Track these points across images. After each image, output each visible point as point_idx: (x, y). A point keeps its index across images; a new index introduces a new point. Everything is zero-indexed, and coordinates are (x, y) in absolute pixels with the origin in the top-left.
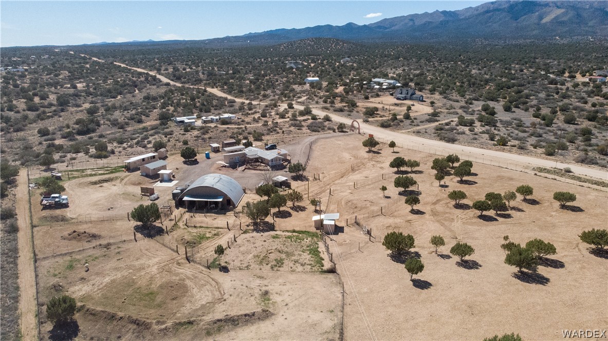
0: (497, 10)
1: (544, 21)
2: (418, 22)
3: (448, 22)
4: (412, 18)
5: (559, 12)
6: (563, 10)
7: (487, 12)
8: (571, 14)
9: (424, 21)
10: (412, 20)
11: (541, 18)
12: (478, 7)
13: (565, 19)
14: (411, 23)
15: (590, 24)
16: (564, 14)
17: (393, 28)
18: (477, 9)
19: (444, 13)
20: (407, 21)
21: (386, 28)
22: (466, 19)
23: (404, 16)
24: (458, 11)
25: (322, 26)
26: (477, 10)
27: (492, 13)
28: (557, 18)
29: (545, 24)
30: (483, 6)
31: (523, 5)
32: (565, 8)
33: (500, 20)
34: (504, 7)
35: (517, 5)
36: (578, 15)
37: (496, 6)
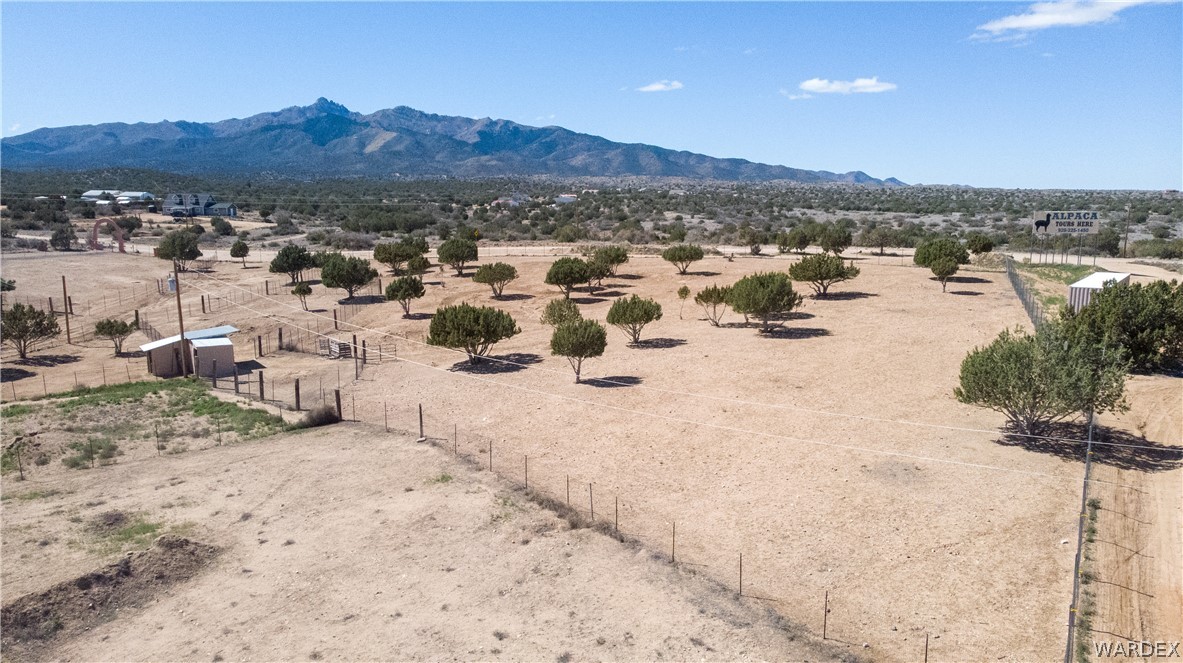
0: (282, 126)
1: (369, 149)
2: (127, 140)
3: (195, 141)
4: (113, 131)
5: (390, 136)
6: (394, 134)
7: (267, 129)
8: (407, 141)
9: (140, 139)
10: (110, 134)
11: (362, 145)
12: (249, 119)
13: (400, 147)
14: (110, 141)
15: (438, 157)
16: (398, 140)
17: (68, 149)
18: (248, 122)
19: (182, 125)
20: (99, 136)
21: (52, 149)
22: (229, 139)
23: (89, 126)
24: (212, 124)
26: (249, 125)
27: (278, 131)
28: (386, 146)
29: (372, 154)
30: (257, 118)
31: (329, 121)
32: (397, 131)
33: (295, 143)
34: (296, 122)
35: (318, 120)
36: (418, 143)
37: (281, 119)
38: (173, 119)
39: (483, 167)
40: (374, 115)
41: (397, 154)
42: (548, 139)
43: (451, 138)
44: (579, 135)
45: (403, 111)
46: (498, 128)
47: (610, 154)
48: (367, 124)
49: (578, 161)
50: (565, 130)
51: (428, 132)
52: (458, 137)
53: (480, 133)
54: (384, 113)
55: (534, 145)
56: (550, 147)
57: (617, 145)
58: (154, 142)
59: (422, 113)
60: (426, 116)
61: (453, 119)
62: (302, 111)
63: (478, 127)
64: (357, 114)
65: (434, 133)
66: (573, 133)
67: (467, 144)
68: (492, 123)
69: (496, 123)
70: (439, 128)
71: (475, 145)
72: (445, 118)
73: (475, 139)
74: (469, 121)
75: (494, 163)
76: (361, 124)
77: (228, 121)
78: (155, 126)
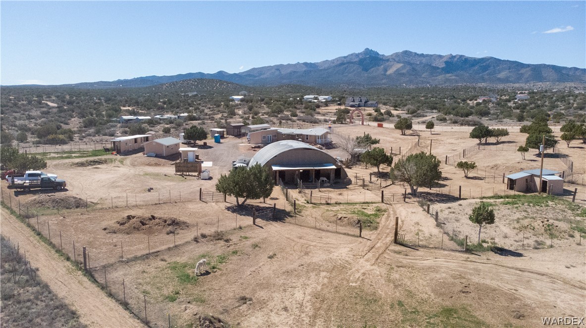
0: (349, 63)
1: (389, 73)
2: (284, 72)
3: (310, 71)
4: (278, 68)
5: (399, 65)
6: (402, 65)
7: (342, 64)
8: (408, 68)
9: (289, 70)
10: (278, 69)
11: (386, 70)
12: (334, 60)
13: (404, 71)
14: (277, 73)
15: (423, 76)
16: (403, 68)
17: (262, 77)
18: (333, 61)
19: (306, 64)
20: (273, 70)
21: (257, 77)
22: (325, 70)
23: (270, 66)
24: (317, 63)
25: (194, 73)
26: (333, 63)
27: (347, 65)
28: (398, 70)
29: (390, 75)
30: (337, 59)
31: (370, 60)
32: (403, 63)
33: (354, 71)
34: (355, 60)
35: (365, 59)
36: (413, 68)
37: (348, 59)
38: (302, 62)
39: (447, 80)
40: (392, 55)
41: (403, 74)
42: (484, 64)
43: (430, 65)
44: (504, 61)
45: (406, 53)
46: (456, 59)
47: (523, 71)
48: (388, 60)
49: (502, 75)
50: (495, 58)
51: (418, 63)
52: (434, 65)
53: (446, 62)
54: (397, 55)
55: (476, 68)
56: (485, 68)
57: (529, 66)
58: (295, 72)
59: (415, 53)
60: (418, 54)
61: (431, 55)
62: (357, 55)
63: (445, 59)
64: (383, 55)
65: (421, 63)
66: (500, 60)
67: (438, 68)
68: (452, 57)
69: (455, 57)
70: (424, 60)
71: (443, 69)
72: (427, 55)
73: (443, 65)
74: (440, 57)
75: (453, 77)
76: (385, 60)
77: (324, 61)
78: (295, 65)
